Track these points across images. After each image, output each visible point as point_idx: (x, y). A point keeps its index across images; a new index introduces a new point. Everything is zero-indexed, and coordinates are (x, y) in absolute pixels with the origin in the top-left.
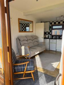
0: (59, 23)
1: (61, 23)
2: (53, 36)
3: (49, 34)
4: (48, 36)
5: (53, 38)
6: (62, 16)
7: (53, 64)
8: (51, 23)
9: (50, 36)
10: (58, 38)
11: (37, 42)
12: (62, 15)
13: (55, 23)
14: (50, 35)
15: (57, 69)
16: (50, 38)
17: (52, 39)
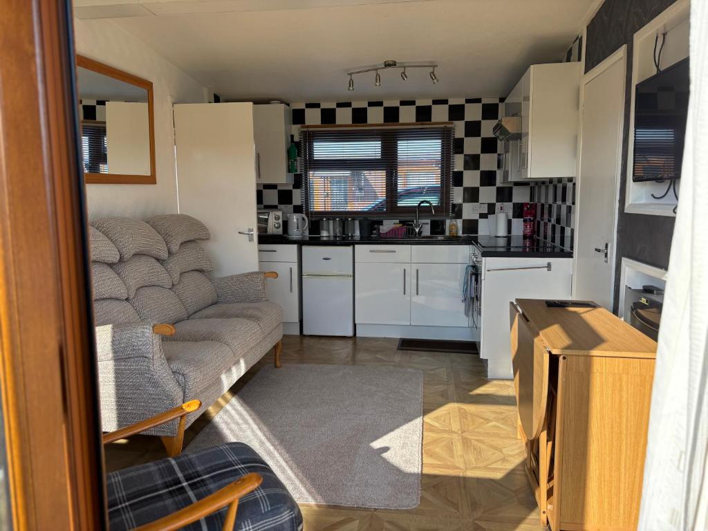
0: (360, 116)
1: (370, 121)
2: (316, 222)
3: (290, 207)
4: (285, 224)
5: (324, 234)
6: (393, 64)
7: (386, 449)
8: (298, 117)
9: (295, 218)
10: (357, 233)
11: (201, 271)
12: (390, 59)
13: (328, 116)
14: (298, 209)
15: (429, 476)
16: (295, 233)
17: (315, 241)
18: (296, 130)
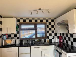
6: (40, 9)
18: (18, 23)
